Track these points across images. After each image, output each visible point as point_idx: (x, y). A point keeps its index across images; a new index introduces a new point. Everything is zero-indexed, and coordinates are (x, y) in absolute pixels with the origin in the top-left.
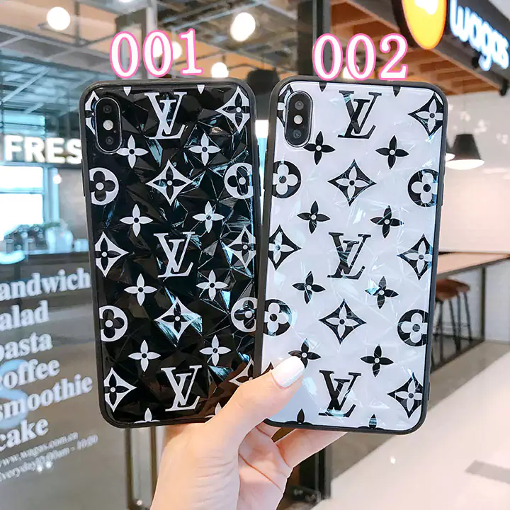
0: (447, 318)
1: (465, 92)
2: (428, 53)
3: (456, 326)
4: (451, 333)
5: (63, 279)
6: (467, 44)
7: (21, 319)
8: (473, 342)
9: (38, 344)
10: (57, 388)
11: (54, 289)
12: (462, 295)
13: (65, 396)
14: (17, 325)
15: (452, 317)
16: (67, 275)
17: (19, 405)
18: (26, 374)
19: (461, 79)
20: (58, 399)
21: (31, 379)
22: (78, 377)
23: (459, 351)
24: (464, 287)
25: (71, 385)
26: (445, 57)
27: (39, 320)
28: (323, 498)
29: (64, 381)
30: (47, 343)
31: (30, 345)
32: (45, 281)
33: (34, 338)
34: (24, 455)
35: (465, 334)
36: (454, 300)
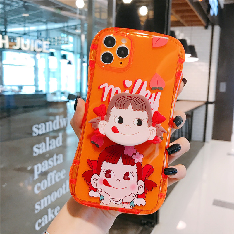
7: (50, 145)
9: (57, 160)
10: (64, 186)
14: (48, 149)
20: (64, 192)
21: (53, 182)
27: (58, 145)
28: (156, 224)
29: (67, 181)
30: (61, 159)
31: (53, 161)
33: (55, 157)
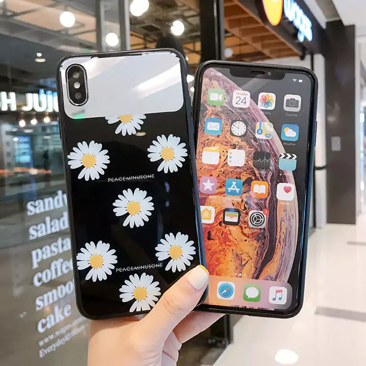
6: (291, 23)
7: (51, 227)
9: (63, 246)
14: (49, 232)
17: (53, 295)
18: (56, 270)
21: (59, 274)
27: (62, 227)
30: (68, 245)
31: (57, 247)
32: (65, 196)
33: (60, 241)
34: (57, 333)
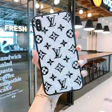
0: (101, 67)
1: (107, 16)
2: (98, 7)
3: (103, 68)
4: (102, 70)
5: (15, 56)
6: (107, 5)
7: (6, 64)
8: (107, 72)
9: (10, 70)
10: (14, 80)
11: (13, 58)
12: (105, 61)
13: (16, 81)
14: (5, 66)
15: (102, 66)
16: (16, 55)
17: (6, 83)
18: (7, 76)
19: (106, 13)
20: (14, 82)
21: (8, 78)
22: (18, 77)
23: (104, 74)
24: (105, 60)
25: (17, 79)
26: (102, 8)
27: (10, 65)
28: (72, 105)
29: (15, 78)
30: (12, 70)
31: (8, 70)
32: (11, 57)
33: (9, 69)
34: (7, 94)
35: (105, 70)
36: (103, 63)
